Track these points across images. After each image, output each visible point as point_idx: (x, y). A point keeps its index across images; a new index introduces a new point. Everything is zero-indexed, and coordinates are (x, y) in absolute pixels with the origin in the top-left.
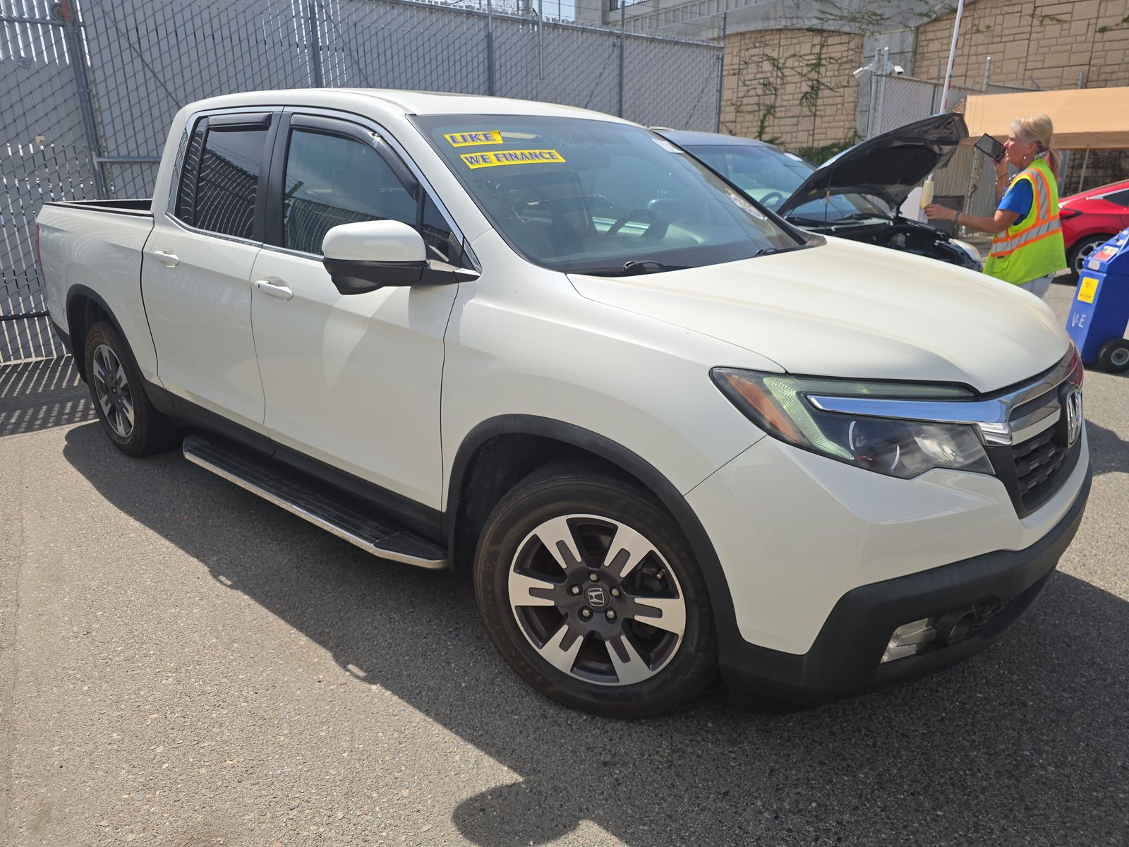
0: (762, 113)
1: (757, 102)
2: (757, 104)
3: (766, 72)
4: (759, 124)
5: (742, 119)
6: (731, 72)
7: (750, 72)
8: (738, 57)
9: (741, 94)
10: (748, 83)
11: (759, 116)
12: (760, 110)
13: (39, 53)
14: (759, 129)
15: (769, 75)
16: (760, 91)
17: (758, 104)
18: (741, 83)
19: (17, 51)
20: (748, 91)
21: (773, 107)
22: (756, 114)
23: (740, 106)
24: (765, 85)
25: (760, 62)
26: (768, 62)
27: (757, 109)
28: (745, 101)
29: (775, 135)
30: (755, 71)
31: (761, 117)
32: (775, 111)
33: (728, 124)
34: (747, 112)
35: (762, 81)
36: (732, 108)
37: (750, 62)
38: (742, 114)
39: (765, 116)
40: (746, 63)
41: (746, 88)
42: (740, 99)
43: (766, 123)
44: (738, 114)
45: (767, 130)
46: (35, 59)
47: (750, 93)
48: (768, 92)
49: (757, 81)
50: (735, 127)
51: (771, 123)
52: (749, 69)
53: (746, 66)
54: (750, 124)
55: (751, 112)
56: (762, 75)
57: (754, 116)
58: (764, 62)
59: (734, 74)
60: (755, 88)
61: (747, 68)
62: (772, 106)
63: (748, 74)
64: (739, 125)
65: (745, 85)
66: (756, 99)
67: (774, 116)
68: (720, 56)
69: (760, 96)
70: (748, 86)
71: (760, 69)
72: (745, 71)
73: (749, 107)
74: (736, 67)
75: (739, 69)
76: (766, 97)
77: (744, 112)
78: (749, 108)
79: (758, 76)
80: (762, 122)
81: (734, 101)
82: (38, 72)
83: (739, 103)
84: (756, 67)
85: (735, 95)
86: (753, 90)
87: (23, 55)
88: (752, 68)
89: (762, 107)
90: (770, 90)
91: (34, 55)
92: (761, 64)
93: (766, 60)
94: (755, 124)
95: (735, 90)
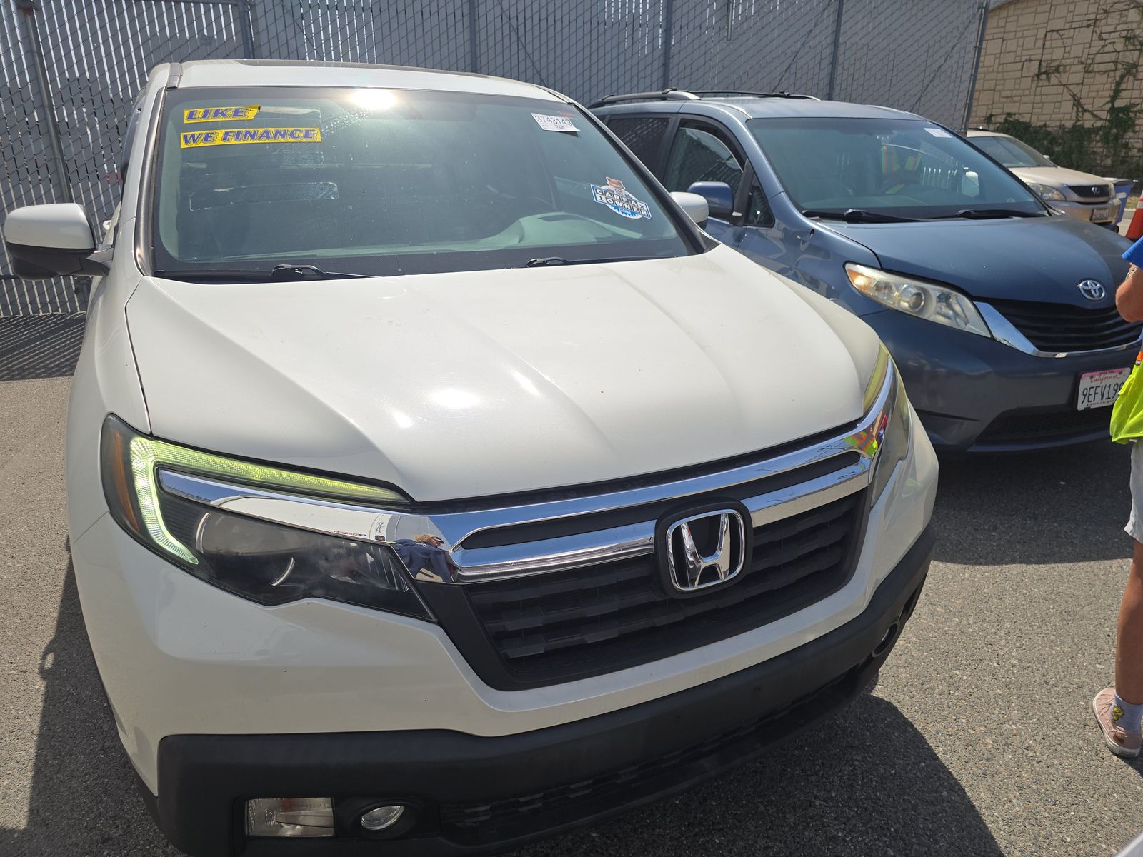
0: (1118, 73)
1: (1114, 59)
2: (1113, 62)
3: (1131, 22)
4: (1113, 86)
5: (1091, 81)
6: (1085, 23)
7: (1109, 23)
8: (1097, 5)
9: (1094, 50)
10: (1104, 36)
11: (1115, 76)
12: (1116, 69)
13: (220, 31)
14: (1112, 93)
15: (1135, 26)
16: (1119, 47)
17: (1116, 63)
18: (1095, 37)
19: (200, 30)
20: (1104, 46)
21: (1135, 66)
22: (1112, 74)
23: (1090, 64)
24: (1127, 38)
25: (1125, 10)
26: (1134, 10)
27: (1114, 68)
28: (1098, 58)
29: (1133, 101)
30: (1117, 22)
31: (1118, 79)
32: (1137, 71)
33: (1071, 87)
34: (1099, 72)
35: (1124, 34)
36: (1080, 67)
37: (1112, 10)
38: (1093, 74)
39: (1122, 77)
40: (1105, 12)
41: (1102, 43)
42: (1092, 56)
43: (1123, 86)
44: (1086, 74)
45: (1123, 94)
46: (216, 37)
47: (1106, 49)
48: (1131, 47)
49: (1117, 34)
50: (1081, 91)
51: (1130, 86)
52: (1109, 19)
53: (1105, 15)
54: (1101, 87)
55: (1105, 72)
56: (1125, 27)
57: (1108, 77)
58: (1131, 10)
59: (1088, 26)
60: (1114, 43)
61: (1106, 18)
62: (1134, 64)
63: (1107, 25)
64: (1086, 88)
65: (1101, 38)
66: (1113, 57)
67: (1135, 77)
68: (984, 5)
69: (1119, 52)
70: (1105, 40)
71: (1124, 19)
72: (1103, 22)
73: (1103, 65)
74: (1093, 17)
75: (1096, 20)
76: (1127, 53)
77: (1095, 72)
78: (1103, 67)
79: (1119, 28)
80: (1118, 84)
81: (1083, 59)
82: (217, 49)
83: (1089, 61)
84: (1119, 17)
85: (1086, 51)
86: (1111, 45)
87: (206, 34)
88: (1113, 19)
89: (1120, 66)
90: (1134, 45)
91: (215, 33)
92: (1126, 13)
93: (1134, 8)
94: (1107, 86)
95: (1087, 45)
